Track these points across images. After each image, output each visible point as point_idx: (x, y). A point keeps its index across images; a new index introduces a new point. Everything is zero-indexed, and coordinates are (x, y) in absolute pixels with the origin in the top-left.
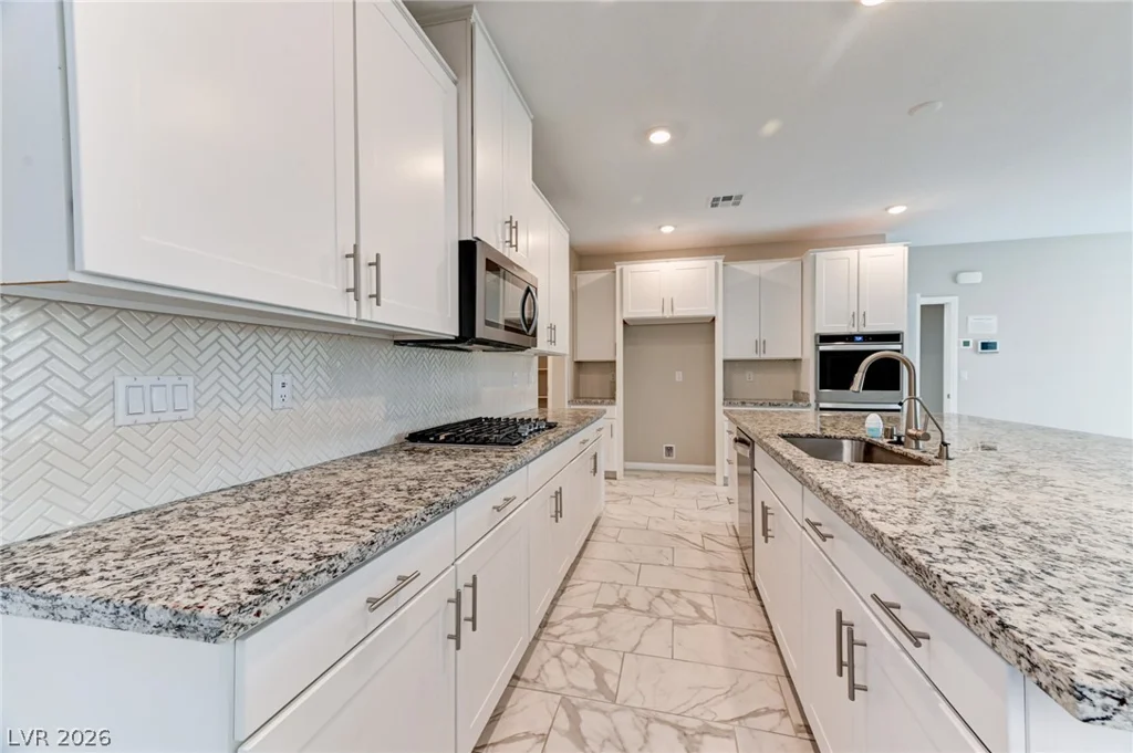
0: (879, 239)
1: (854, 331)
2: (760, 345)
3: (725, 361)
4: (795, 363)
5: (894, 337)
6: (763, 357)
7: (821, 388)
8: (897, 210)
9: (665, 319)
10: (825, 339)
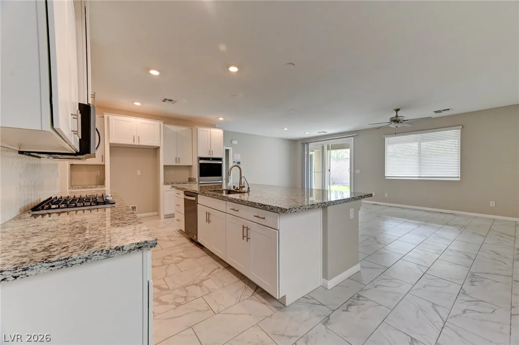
0: (214, 126)
1: (209, 156)
2: (178, 160)
3: (164, 166)
4: (190, 167)
5: (220, 159)
6: (179, 164)
7: (200, 176)
8: (221, 119)
9: (135, 145)
10: (201, 159)
